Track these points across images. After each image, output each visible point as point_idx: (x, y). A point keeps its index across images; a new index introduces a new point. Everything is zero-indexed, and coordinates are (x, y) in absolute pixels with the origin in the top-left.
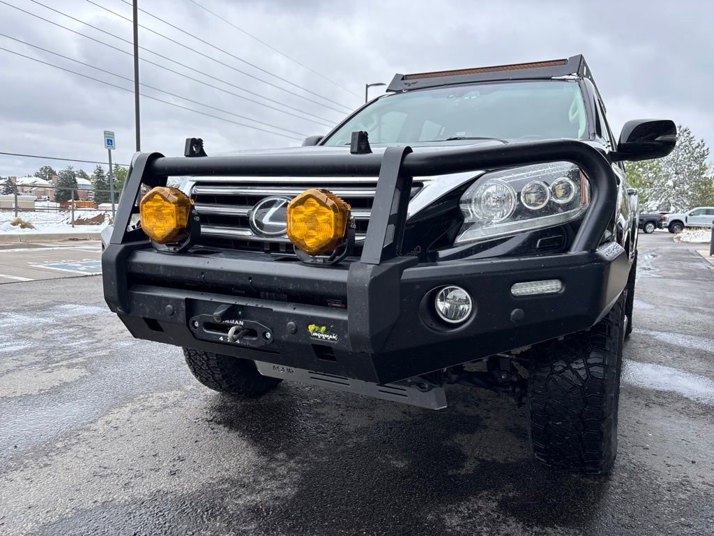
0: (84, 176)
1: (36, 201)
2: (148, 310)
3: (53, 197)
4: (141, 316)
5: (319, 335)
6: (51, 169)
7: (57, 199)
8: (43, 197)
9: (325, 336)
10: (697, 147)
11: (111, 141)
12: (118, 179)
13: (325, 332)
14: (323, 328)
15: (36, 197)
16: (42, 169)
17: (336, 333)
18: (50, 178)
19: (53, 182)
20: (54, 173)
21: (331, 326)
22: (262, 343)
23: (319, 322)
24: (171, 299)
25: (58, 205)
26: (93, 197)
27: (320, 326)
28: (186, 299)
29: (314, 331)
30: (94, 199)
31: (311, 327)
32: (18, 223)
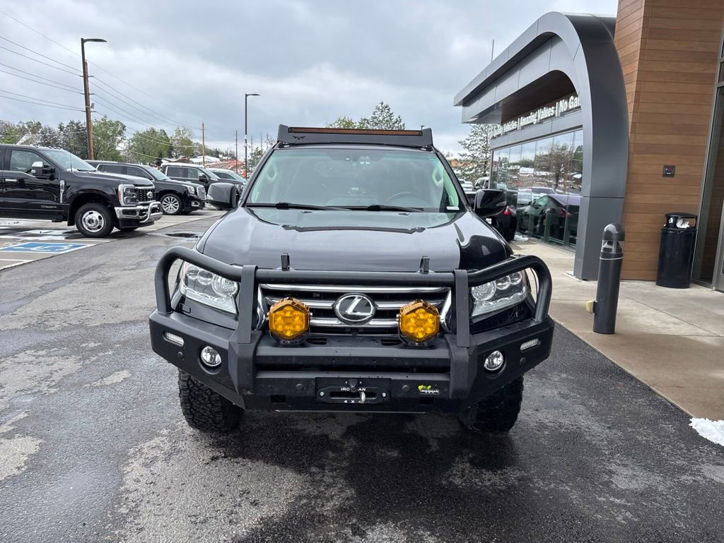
2: (276, 389)
4: (269, 394)
5: (426, 391)
9: (429, 392)
10: (396, 122)
13: (431, 389)
14: (430, 387)
17: (438, 389)
21: (434, 385)
22: (380, 401)
23: (426, 383)
24: (301, 379)
27: (427, 386)
28: (316, 378)
29: (423, 389)
31: (420, 387)
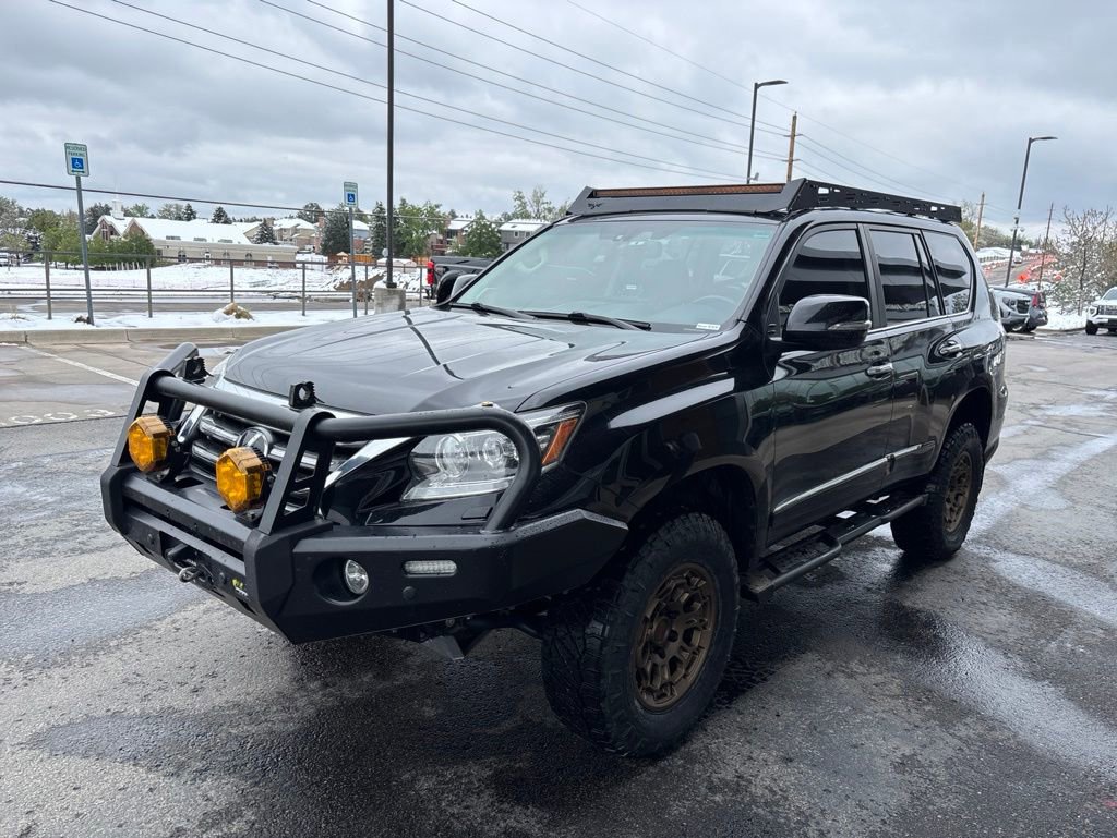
0: (362, 217)
1: (298, 252)
3: (319, 248)
6: (318, 208)
7: (324, 252)
8: (308, 247)
11: (353, 196)
12: (405, 222)
15: (297, 248)
16: (307, 206)
18: (317, 221)
19: (320, 226)
20: (322, 213)
25: (325, 259)
26: (371, 248)
30: (373, 251)
32: (233, 311)
